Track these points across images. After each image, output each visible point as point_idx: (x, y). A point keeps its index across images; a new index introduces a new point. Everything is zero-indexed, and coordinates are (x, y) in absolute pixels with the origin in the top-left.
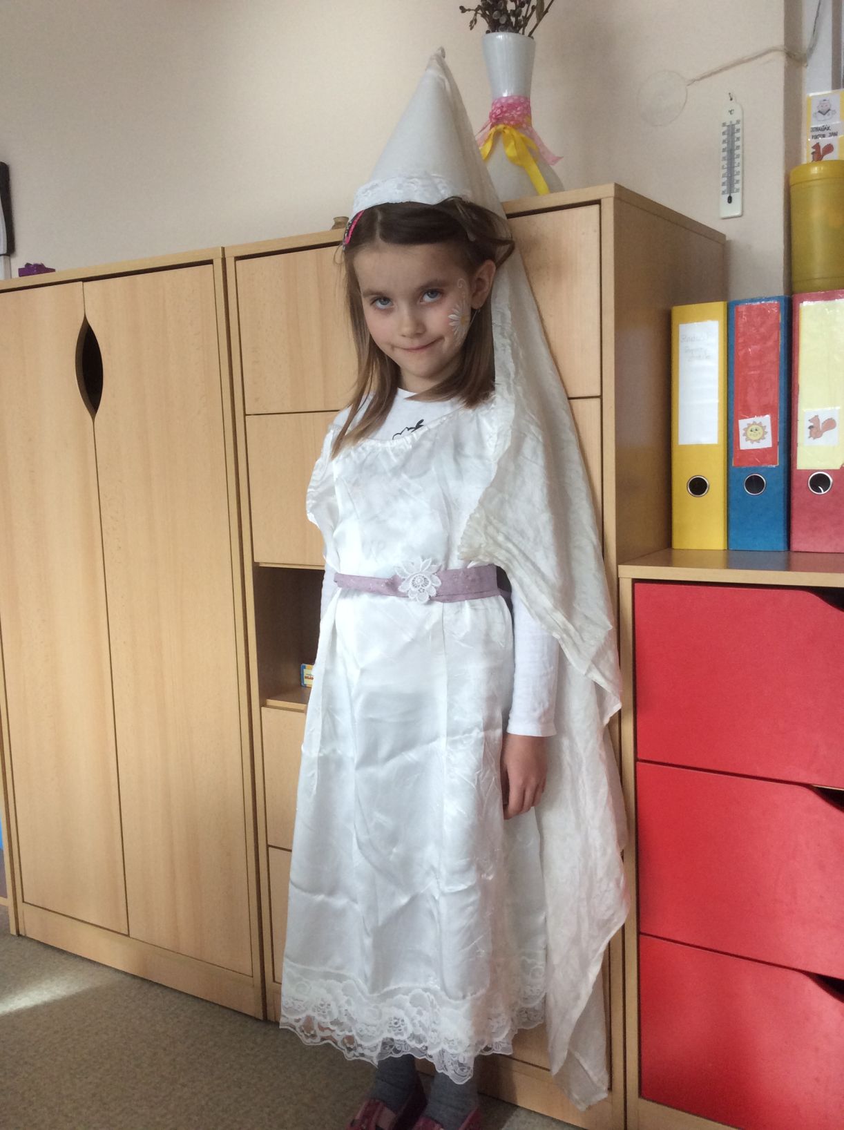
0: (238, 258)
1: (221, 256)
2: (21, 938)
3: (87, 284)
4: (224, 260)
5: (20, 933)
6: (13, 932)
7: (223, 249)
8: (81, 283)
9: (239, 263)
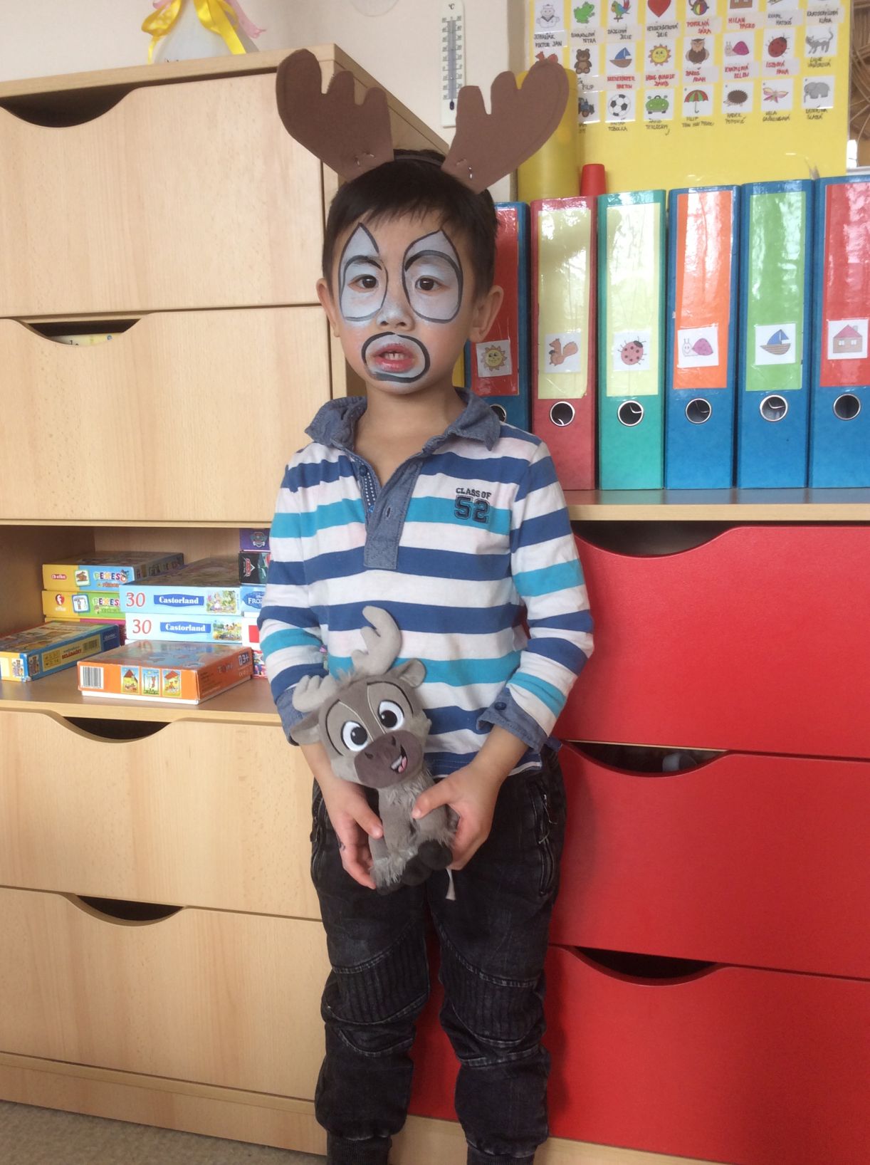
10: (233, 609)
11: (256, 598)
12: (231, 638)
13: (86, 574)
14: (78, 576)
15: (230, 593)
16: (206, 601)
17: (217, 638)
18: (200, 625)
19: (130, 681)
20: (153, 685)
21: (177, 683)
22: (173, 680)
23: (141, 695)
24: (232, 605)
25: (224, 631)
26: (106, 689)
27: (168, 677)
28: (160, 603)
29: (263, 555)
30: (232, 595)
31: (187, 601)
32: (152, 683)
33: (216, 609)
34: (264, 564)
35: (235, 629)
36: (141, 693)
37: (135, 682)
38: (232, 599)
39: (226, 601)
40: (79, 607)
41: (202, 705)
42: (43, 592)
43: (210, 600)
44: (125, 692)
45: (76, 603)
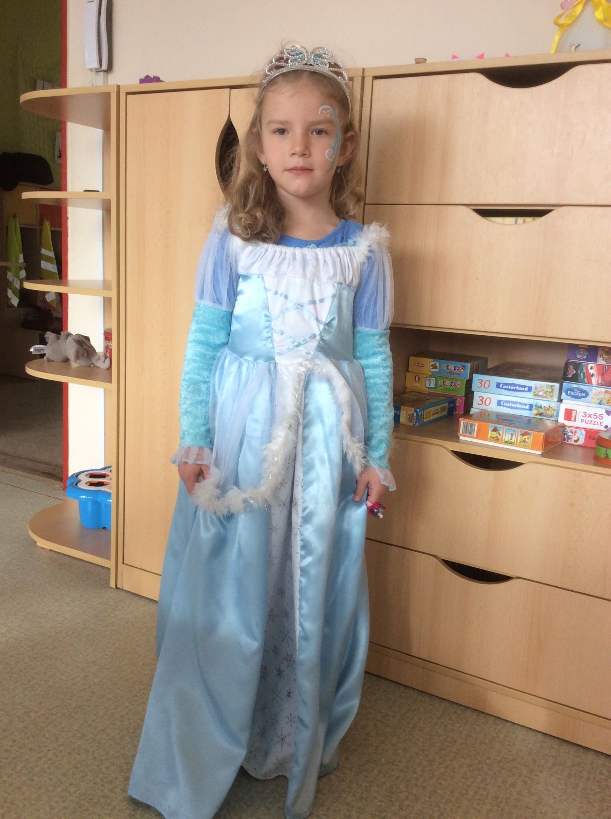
0: (376, 78)
1: (361, 74)
2: (118, 591)
3: (233, 90)
4: (363, 78)
5: (118, 587)
6: (113, 585)
7: (364, 69)
8: (229, 89)
9: (377, 82)
10: (552, 397)
11: (574, 392)
12: (545, 416)
13: (438, 365)
14: (432, 366)
15: (552, 387)
16: (533, 390)
17: (537, 414)
18: (526, 405)
19: (495, 434)
20: (512, 438)
21: (529, 439)
22: (526, 437)
23: (502, 443)
24: (552, 394)
25: (542, 411)
26: (478, 437)
27: (523, 435)
28: (500, 388)
29: (584, 364)
30: (553, 388)
31: (520, 389)
32: (511, 436)
33: (540, 396)
34: (583, 371)
35: (550, 411)
36: (502, 441)
37: (499, 435)
38: (553, 390)
39: (548, 392)
40: (430, 385)
41: (544, 455)
42: (408, 373)
43: (536, 390)
44: (491, 441)
45: (428, 382)
